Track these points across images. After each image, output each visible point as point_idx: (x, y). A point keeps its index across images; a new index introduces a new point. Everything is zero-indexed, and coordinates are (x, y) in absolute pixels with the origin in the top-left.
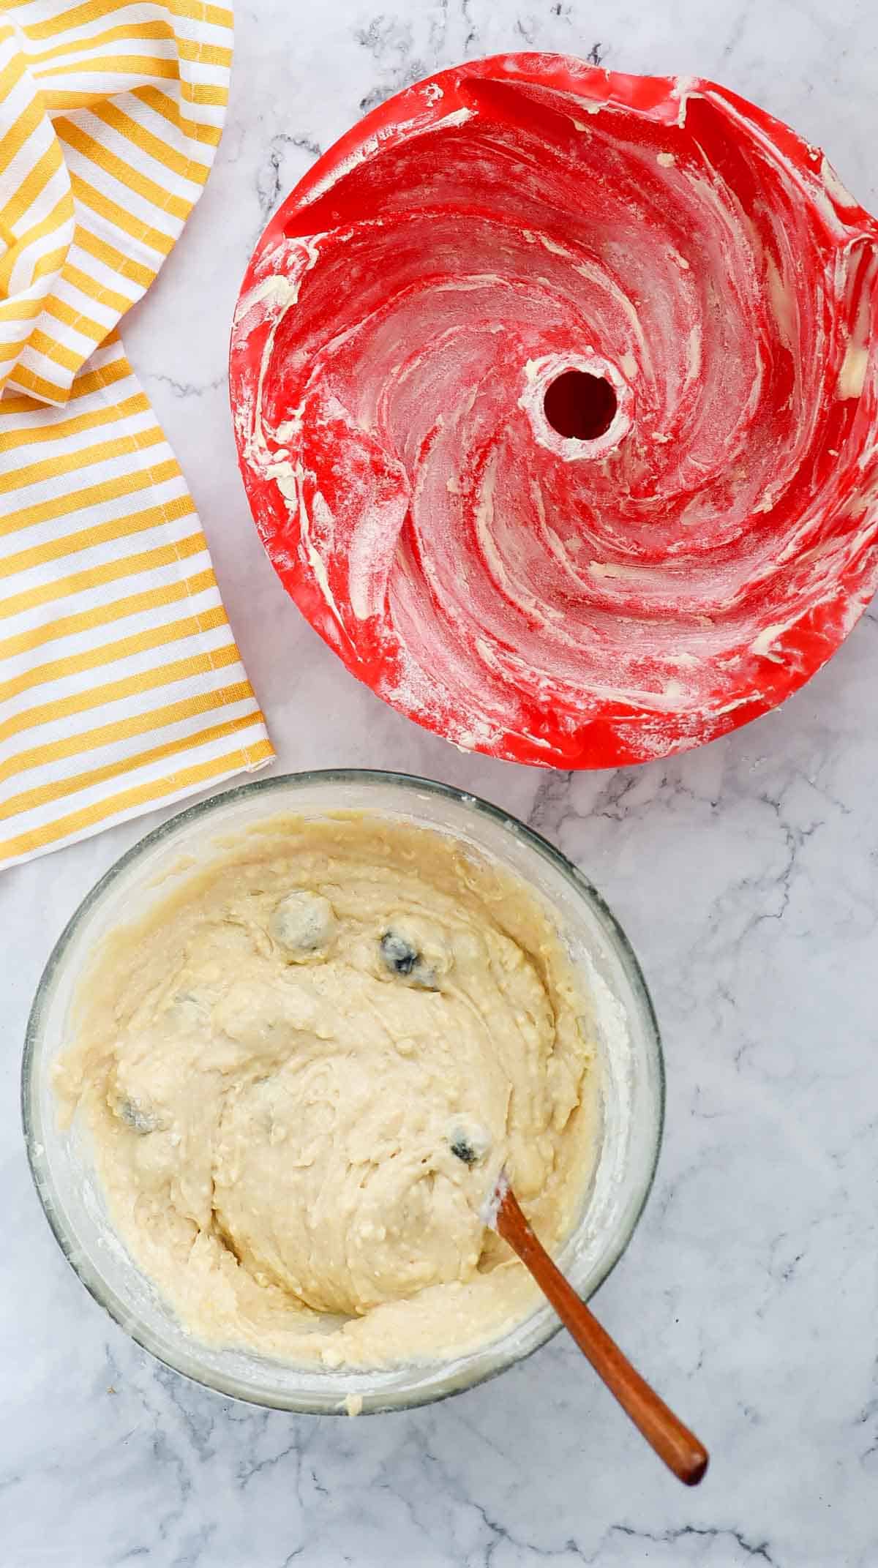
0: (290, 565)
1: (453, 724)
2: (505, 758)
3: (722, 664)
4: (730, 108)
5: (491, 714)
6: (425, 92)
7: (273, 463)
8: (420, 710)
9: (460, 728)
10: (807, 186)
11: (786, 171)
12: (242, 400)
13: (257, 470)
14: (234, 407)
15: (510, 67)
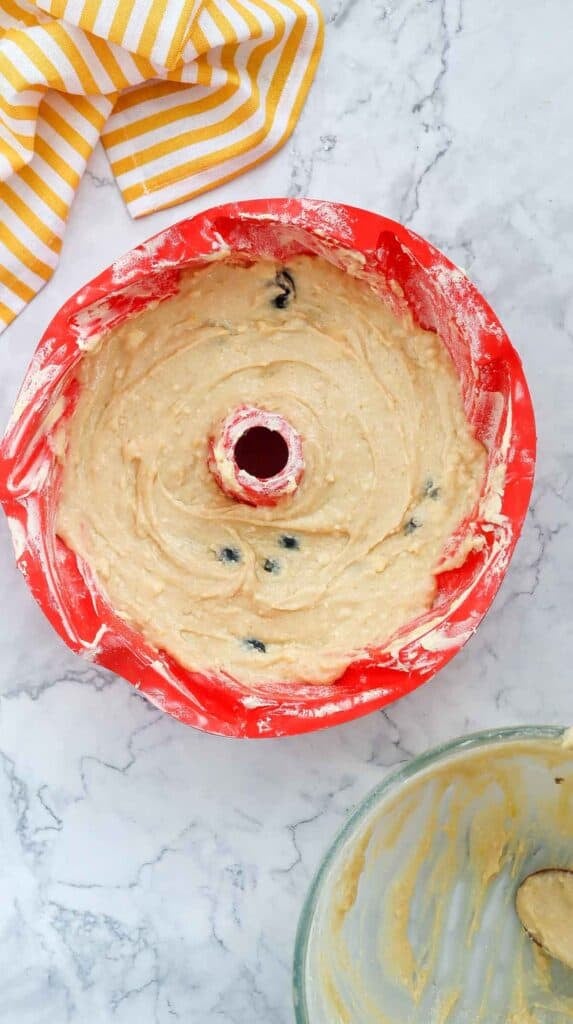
0: (524, 453)
1: (462, 292)
2: (437, 252)
3: (250, 247)
4: (65, 623)
5: (432, 287)
6: (268, 729)
7: (496, 526)
8: (481, 311)
9: (458, 286)
10: (39, 545)
11: (48, 562)
12: (494, 578)
13: (509, 527)
14: (502, 576)
15: (203, 720)
